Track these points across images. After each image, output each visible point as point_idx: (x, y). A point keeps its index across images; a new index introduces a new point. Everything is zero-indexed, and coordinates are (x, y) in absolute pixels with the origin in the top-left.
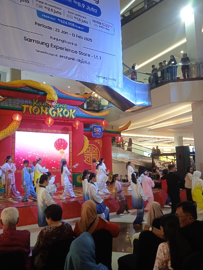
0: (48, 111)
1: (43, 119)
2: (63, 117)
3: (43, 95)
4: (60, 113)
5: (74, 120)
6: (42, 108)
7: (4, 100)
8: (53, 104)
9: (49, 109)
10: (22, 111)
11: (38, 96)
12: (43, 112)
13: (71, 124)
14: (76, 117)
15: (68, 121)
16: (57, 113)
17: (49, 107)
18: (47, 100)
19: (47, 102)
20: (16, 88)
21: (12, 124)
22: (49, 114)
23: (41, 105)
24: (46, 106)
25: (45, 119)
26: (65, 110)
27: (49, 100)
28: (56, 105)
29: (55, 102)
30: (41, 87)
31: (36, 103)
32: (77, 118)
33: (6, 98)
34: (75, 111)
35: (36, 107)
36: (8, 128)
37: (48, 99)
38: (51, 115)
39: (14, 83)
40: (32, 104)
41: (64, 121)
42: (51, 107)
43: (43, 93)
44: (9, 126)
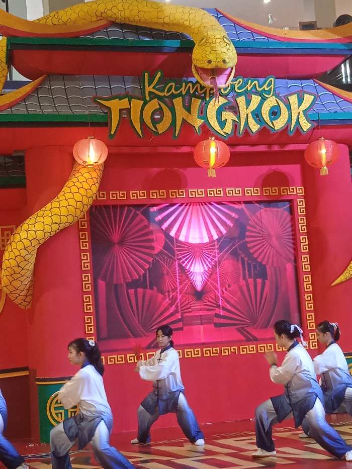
0: (203, 113)
1: (185, 149)
2: (265, 131)
3: (179, 50)
4: (250, 115)
5: (311, 138)
6: (178, 102)
7: (36, 90)
8: (222, 82)
9: (207, 104)
10: (106, 124)
11: (161, 58)
12: (184, 121)
13: (299, 157)
14: (315, 124)
15: (283, 145)
16: (239, 118)
17: (206, 94)
18: (193, 69)
19: (197, 78)
20: (76, 36)
21: (75, 180)
22: (208, 126)
23: (173, 90)
24: (194, 95)
25: (194, 146)
26: (271, 102)
27: (202, 69)
28: (233, 87)
29: (228, 72)
30: (167, 20)
31: (154, 88)
32: (322, 127)
33: (42, 83)
34: (308, 99)
35: (154, 104)
36: (61, 196)
37: (200, 65)
38: (218, 128)
39: (65, 19)
40: (138, 94)
41: (270, 145)
42: (212, 96)
43: (176, 43)
44: (65, 189)
